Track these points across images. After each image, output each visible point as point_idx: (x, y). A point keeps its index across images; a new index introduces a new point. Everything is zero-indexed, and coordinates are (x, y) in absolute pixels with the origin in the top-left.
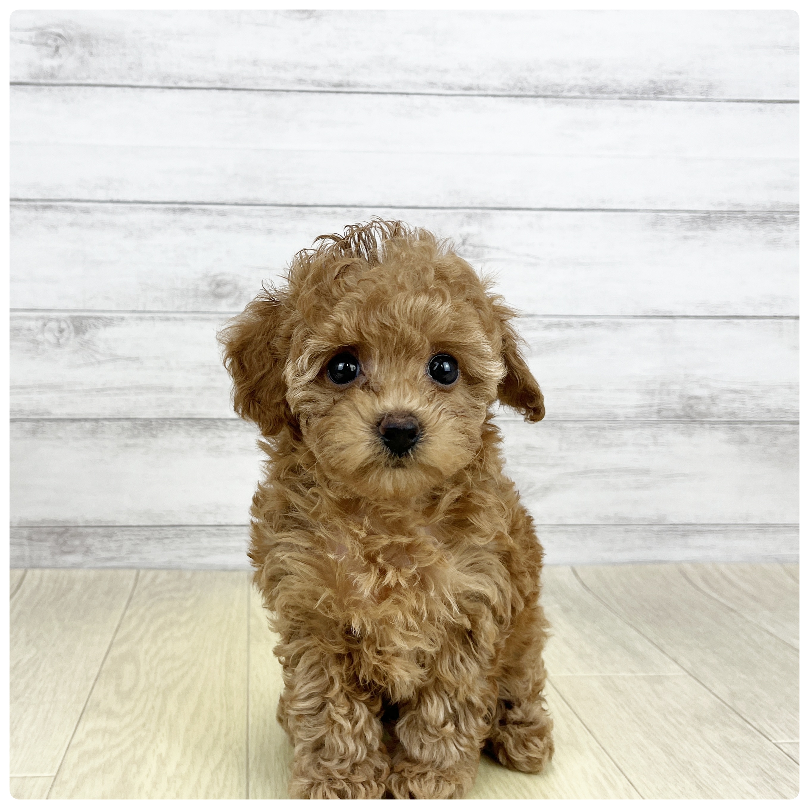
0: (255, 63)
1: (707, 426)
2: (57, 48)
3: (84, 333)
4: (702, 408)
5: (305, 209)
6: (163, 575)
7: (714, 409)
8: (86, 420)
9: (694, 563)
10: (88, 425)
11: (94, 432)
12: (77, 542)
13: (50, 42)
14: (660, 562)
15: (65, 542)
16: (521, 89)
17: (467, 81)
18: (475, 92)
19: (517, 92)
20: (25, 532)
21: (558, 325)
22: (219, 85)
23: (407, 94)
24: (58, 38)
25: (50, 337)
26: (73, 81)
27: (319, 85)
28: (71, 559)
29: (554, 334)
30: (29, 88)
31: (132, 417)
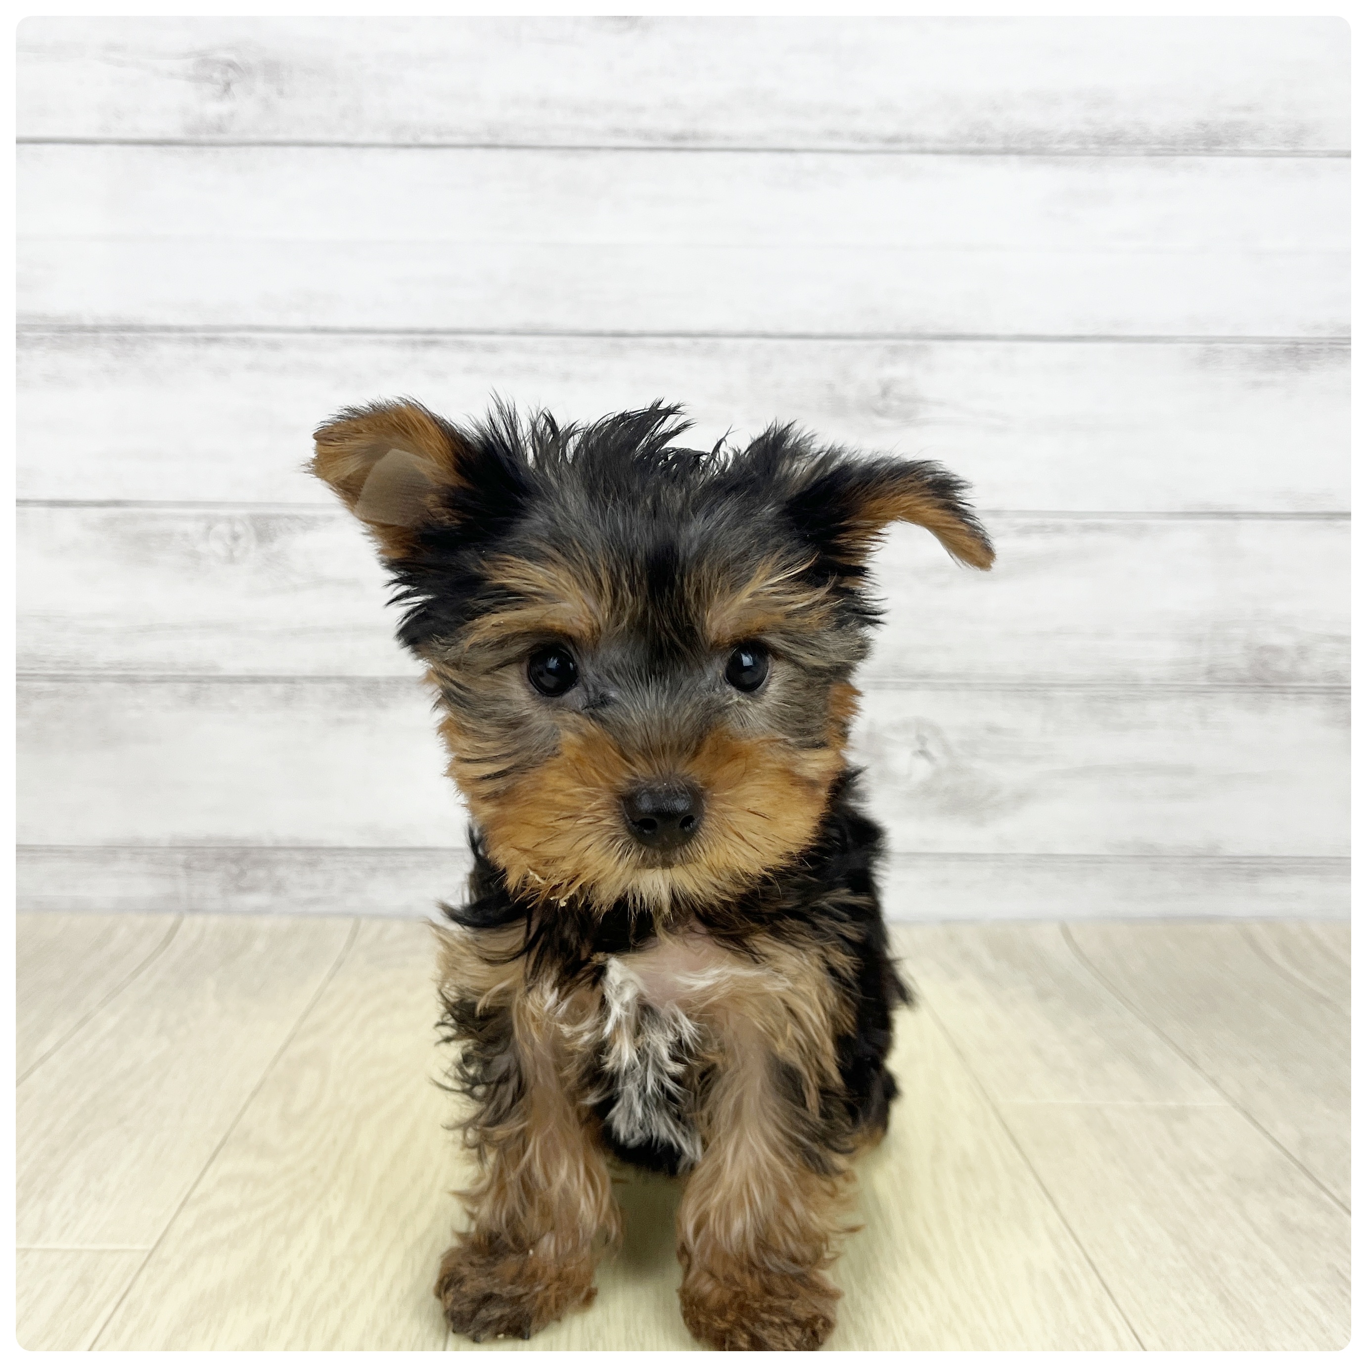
0: (543, 103)
1: (1291, 696)
2: (227, 86)
3: (272, 541)
4: (1283, 666)
5: (625, 341)
6: (397, 928)
7: (1305, 669)
8: (275, 680)
9: (1268, 922)
10: (278, 689)
11: (287, 699)
12: (261, 873)
13: (216, 75)
14: (1210, 919)
15: (242, 873)
16: (981, 140)
17: (890, 128)
18: (904, 146)
19: (973, 145)
20: (180, 857)
21: (1041, 529)
22: (486, 139)
23: (792, 151)
24: (230, 70)
25: (217, 547)
26: (253, 137)
27: (647, 135)
28: (252, 900)
29: (1035, 544)
30: (185, 149)
31: (348, 674)
